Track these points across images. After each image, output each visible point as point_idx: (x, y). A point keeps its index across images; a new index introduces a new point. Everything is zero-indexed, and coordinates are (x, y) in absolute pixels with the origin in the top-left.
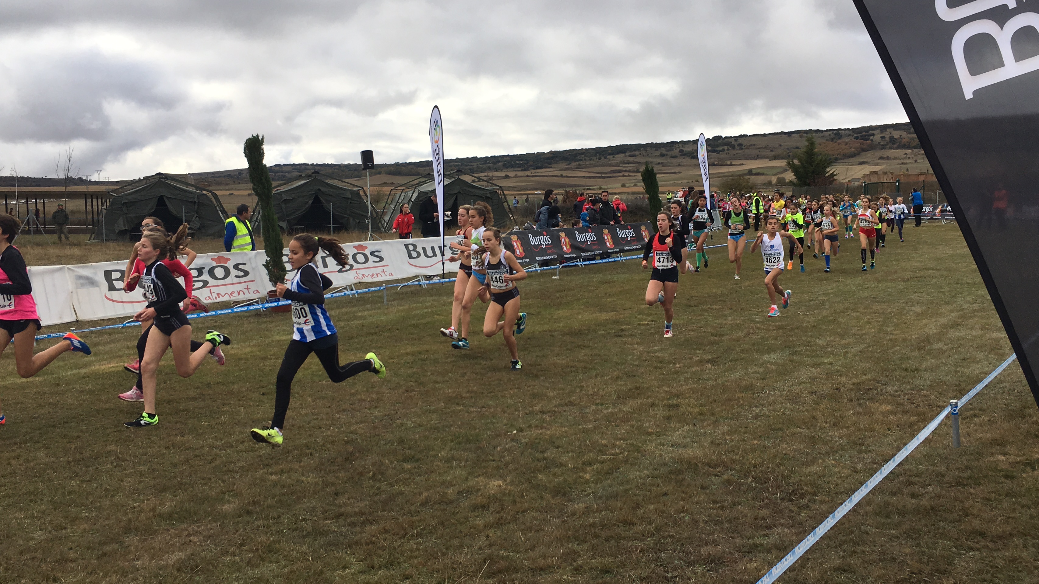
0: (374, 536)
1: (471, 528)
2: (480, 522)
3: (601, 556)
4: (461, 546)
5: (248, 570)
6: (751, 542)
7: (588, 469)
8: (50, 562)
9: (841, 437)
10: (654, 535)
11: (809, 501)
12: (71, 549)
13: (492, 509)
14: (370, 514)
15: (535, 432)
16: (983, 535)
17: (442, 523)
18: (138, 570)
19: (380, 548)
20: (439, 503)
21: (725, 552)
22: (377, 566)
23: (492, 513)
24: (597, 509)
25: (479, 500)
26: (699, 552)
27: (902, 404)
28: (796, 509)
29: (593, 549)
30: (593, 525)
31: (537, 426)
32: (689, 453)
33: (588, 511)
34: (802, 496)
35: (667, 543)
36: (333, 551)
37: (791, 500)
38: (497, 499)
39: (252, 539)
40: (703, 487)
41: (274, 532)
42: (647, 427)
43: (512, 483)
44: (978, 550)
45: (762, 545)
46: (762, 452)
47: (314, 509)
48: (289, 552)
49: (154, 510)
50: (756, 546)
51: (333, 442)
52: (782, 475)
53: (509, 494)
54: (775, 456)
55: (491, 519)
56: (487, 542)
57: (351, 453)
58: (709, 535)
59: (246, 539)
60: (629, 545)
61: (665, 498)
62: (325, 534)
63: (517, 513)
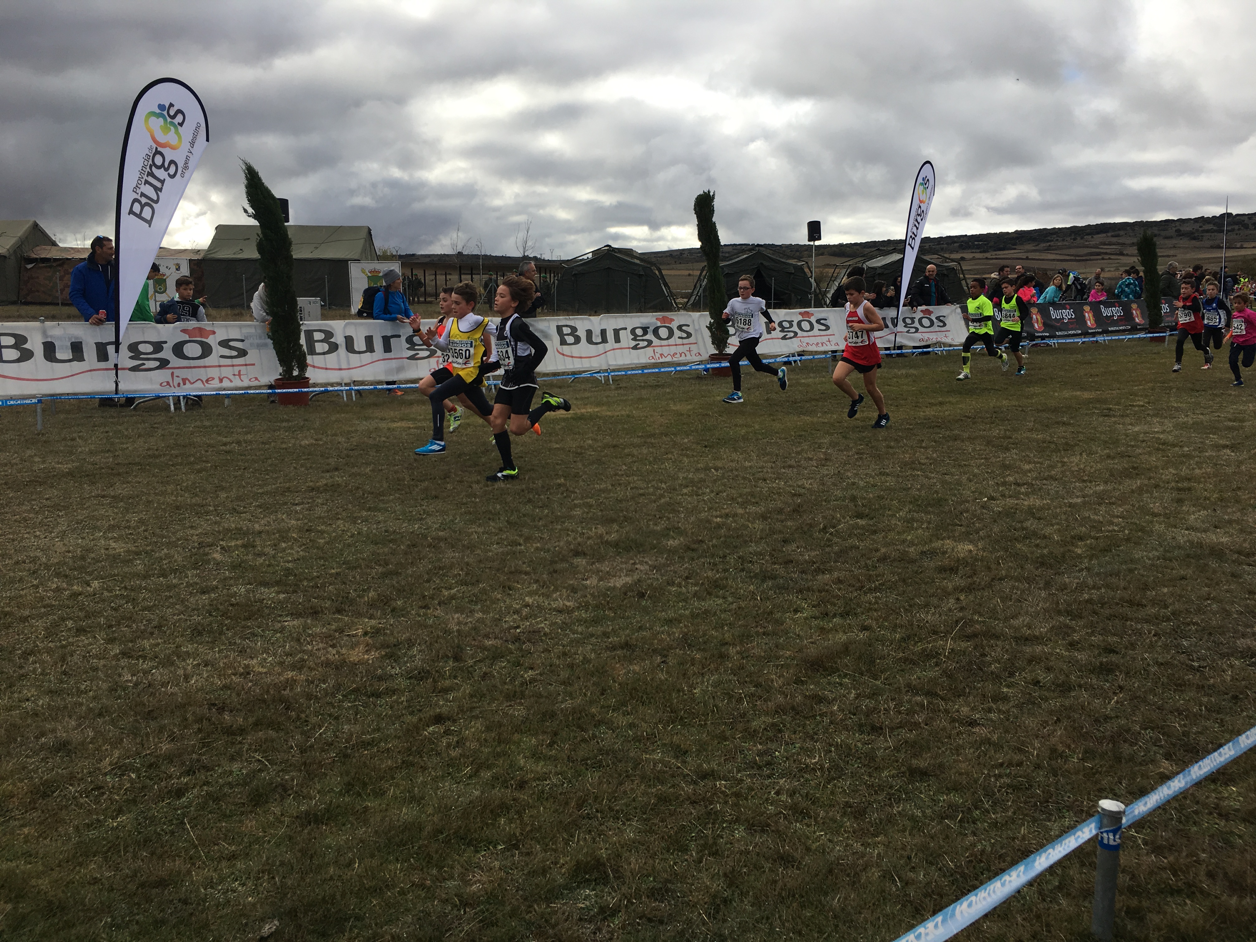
0: (827, 585)
1: (938, 589)
2: (948, 585)
3: (1103, 635)
4: (927, 605)
5: (694, 602)
7: (1079, 543)
10: (1171, 620)
12: (524, 563)
13: (961, 573)
14: (823, 563)
15: (1011, 502)
18: (587, 589)
19: (833, 597)
20: (900, 561)
22: (831, 614)
23: (962, 577)
24: (1094, 586)
25: (946, 562)
26: (1234, 644)
29: (1091, 626)
30: (1089, 601)
32: (1211, 538)
33: (1082, 587)
35: (1190, 630)
36: (783, 594)
38: (967, 563)
39: (698, 574)
40: (1233, 576)
41: (720, 570)
42: (1152, 508)
43: (984, 549)
47: (761, 553)
48: (736, 589)
53: (982, 560)
55: (961, 583)
56: (958, 606)
57: (800, 506)
59: (693, 573)
60: (1139, 627)
61: (1184, 582)
62: (774, 577)
63: (993, 580)
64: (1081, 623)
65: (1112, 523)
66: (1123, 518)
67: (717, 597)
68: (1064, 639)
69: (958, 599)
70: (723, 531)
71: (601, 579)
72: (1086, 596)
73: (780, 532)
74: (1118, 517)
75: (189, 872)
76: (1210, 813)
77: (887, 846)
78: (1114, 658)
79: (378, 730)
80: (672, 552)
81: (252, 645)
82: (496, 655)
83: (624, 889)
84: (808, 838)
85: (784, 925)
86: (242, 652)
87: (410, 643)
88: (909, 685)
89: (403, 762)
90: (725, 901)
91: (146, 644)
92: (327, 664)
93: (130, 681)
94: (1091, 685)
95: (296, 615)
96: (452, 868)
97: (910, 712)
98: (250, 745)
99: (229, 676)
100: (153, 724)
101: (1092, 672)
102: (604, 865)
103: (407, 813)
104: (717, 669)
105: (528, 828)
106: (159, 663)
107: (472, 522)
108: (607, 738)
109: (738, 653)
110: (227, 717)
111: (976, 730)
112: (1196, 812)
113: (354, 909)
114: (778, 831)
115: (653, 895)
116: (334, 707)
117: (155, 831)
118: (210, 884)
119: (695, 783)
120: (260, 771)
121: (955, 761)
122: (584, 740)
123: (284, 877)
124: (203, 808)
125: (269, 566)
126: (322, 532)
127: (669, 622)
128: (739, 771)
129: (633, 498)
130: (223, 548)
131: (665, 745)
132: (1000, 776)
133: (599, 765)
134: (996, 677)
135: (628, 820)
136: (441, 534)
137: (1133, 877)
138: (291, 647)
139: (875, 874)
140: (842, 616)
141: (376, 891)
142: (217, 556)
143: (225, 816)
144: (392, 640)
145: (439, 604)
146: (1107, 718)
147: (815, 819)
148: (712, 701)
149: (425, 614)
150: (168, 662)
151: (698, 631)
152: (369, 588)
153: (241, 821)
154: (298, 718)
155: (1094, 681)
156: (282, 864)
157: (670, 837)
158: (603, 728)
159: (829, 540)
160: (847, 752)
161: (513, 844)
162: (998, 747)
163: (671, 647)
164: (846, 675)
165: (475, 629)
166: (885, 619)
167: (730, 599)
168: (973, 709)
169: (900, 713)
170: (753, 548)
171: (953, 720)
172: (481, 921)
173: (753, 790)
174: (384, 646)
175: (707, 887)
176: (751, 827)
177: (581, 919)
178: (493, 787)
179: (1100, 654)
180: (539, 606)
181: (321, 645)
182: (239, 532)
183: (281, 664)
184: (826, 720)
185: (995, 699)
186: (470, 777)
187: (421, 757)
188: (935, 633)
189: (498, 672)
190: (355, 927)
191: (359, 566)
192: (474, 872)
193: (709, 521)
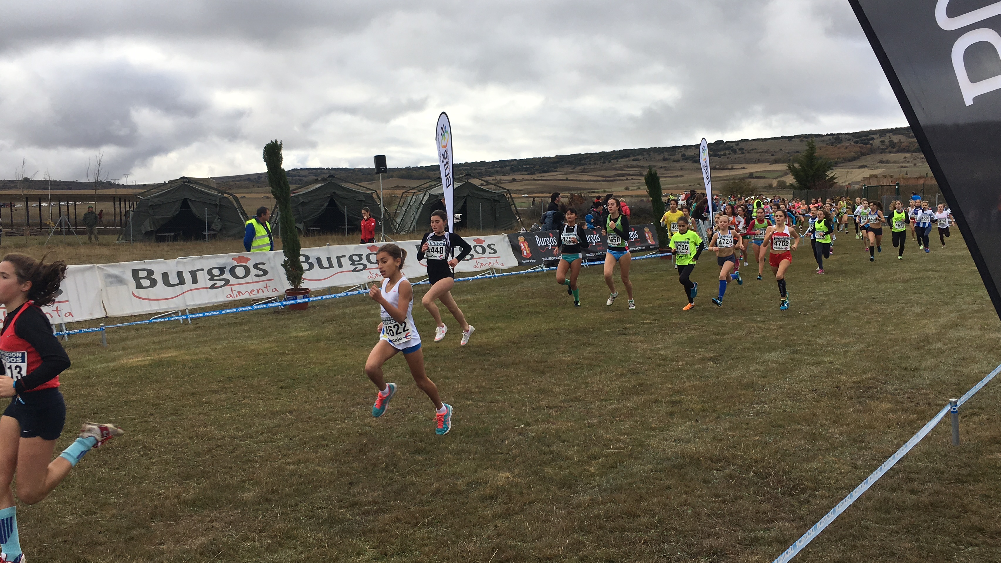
0: (387, 524)
1: (479, 518)
2: (489, 512)
3: (605, 547)
4: (470, 535)
5: (267, 555)
6: (752, 535)
7: (593, 462)
8: (81, 546)
9: (841, 434)
10: (657, 527)
11: (809, 496)
12: (100, 533)
13: (500, 500)
14: (384, 503)
15: (541, 427)
16: (982, 531)
17: (452, 513)
18: (163, 554)
19: (393, 536)
20: (449, 494)
21: (726, 544)
22: (390, 553)
23: (500, 504)
24: (602, 501)
25: (488, 491)
26: (701, 544)
27: (902, 403)
28: (796, 504)
29: (598, 539)
30: (598, 517)
31: (543, 421)
32: (691, 448)
33: (593, 503)
34: (803, 491)
35: (670, 535)
36: (348, 538)
37: (793, 495)
38: (505, 490)
39: (271, 526)
40: (705, 482)
41: (292, 519)
42: (651, 423)
43: (519, 475)
44: (977, 545)
45: (763, 538)
46: (763, 448)
47: (329, 496)
48: (306, 538)
49: (178, 497)
50: (757, 539)
51: (348, 435)
52: (783, 471)
53: (517, 486)
54: (776, 452)
55: (499, 510)
56: (496, 532)
57: (365, 445)
58: (711, 527)
59: (266, 526)
60: (633, 536)
62: (340, 522)
63: (525, 504)
65: (618, 440)
66: (628, 434)
67: (288, 547)
69: (496, 526)
72: (596, 512)
74: (624, 434)
80: (247, 504)
140: (398, 554)
167: (300, 548)
170: (323, 493)
193: (282, 469)
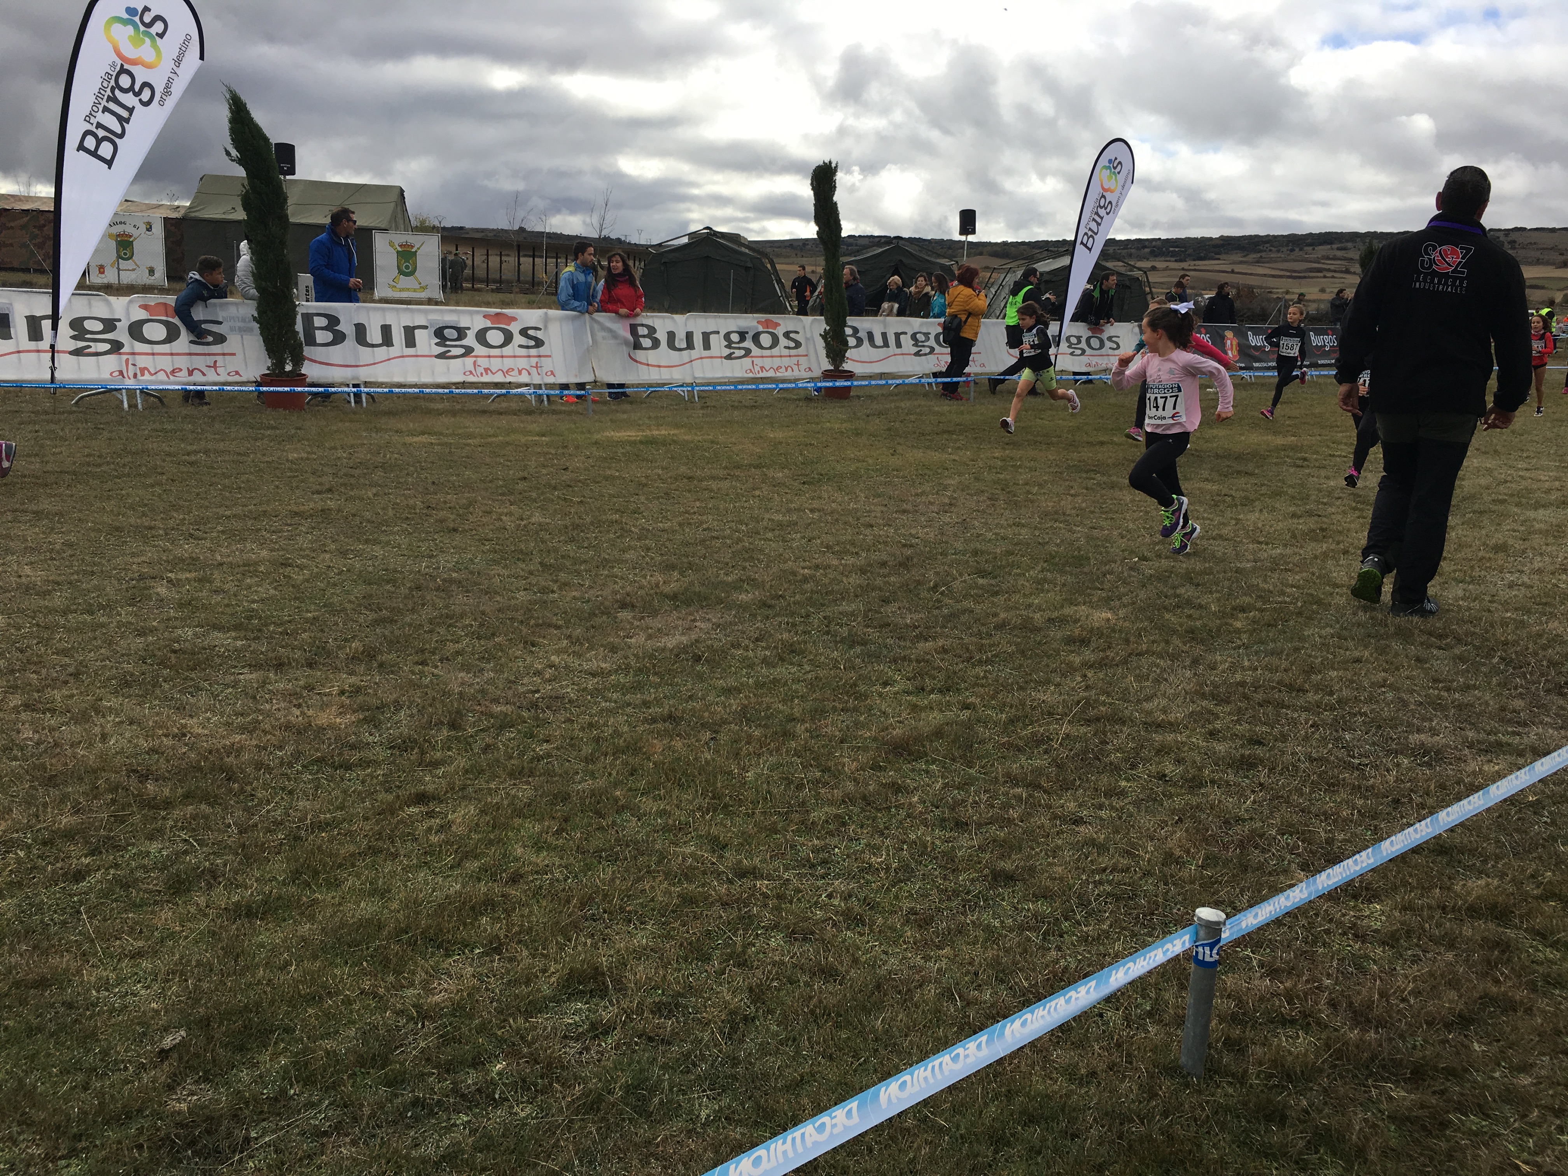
0: (928, 654)
1: (1062, 664)
2: (1076, 659)
3: (1250, 723)
4: (1046, 683)
6: (1492, 738)
7: (1240, 615)
10: (1335, 709)
13: (1093, 645)
14: (927, 629)
15: (1165, 563)
19: (934, 669)
20: (1021, 629)
21: (1447, 745)
22: (929, 688)
23: (1093, 651)
24: (1250, 666)
25: (1077, 632)
26: (1406, 738)
29: (1238, 712)
30: (1242, 684)
35: (1356, 722)
36: (873, 663)
38: (1102, 634)
39: (771, 635)
41: (800, 632)
43: (1125, 619)
45: (1509, 745)
46: (1517, 628)
48: (816, 656)
49: (656, 587)
50: (1499, 744)
52: (1550, 662)
53: (1120, 631)
55: (1092, 657)
56: (1084, 684)
57: (909, 559)
58: (1424, 719)
60: (1295, 716)
61: (1357, 666)
62: (864, 643)
63: (1130, 655)
64: (1227, 709)
65: (1283, 593)
66: (1298, 587)
67: (792, 664)
68: (1203, 727)
69: (1085, 676)
70: (808, 587)
71: (649, 637)
72: (1238, 677)
73: (880, 589)
74: (1292, 586)
75: (79, 972)
76: (1345, 934)
77: (952, 960)
78: (1259, 751)
79: (342, 808)
80: (744, 607)
81: (192, 700)
82: (504, 724)
83: (625, 1004)
84: (859, 949)
85: (812, 1048)
86: (180, 709)
87: (398, 706)
88: (1008, 775)
89: (370, 847)
90: (745, 1019)
91: (57, 695)
92: (288, 727)
93: (31, 739)
94: (1227, 782)
95: (255, 666)
96: (414, 973)
97: (1005, 806)
98: (176, 821)
99: (159, 737)
100: (54, 792)
101: (1230, 766)
102: (603, 974)
103: (367, 908)
104: (778, 750)
105: (516, 929)
106: (71, 719)
107: (496, 562)
108: (631, 826)
109: (807, 730)
110: (150, 786)
111: (1082, 829)
112: (1328, 932)
113: (282, 1019)
114: (823, 940)
115: (659, 1010)
116: (289, 780)
117: (42, 922)
118: (106, 985)
119: (730, 882)
120: (186, 852)
121: (1050, 864)
122: (601, 828)
123: (200, 980)
124: (106, 896)
125: (227, 606)
126: (301, 567)
127: (728, 691)
128: (786, 869)
129: (703, 541)
130: (170, 581)
131: (701, 837)
132: (1101, 883)
133: (614, 859)
134: (1115, 769)
135: (642, 923)
136: (454, 575)
137: (1240, 1003)
138: (243, 705)
139: (931, 991)
140: (940, 691)
141: (313, 999)
142: (162, 590)
143: (136, 906)
144: (375, 702)
145: (441, 660)
146: (1239, 820)
147: (871, 927)
148: (765, 786)
149: (422, 673)
150: (83, 718)
151: (760, 704)
152: (353, 637)
153: (152, 913)
154: (242, 791)
155: (1231, 777)
156: (199, 964)
157: (690, 944)
158: (627, 815)
159: (939, 601)
160: (922, 850)
161: (495, 948)
162: (1102, 848)
163: (724, 722)
164: (933, 763)
165: (483, 691)
166: (993, 699)
167: (807, 668)
168: (1080, 806)
169: (993, 807)
170: (845, 607)
171: (1055, 817)
172: (441, 1036)
173: (800, 891)
174: (361, 708)
175: (725, 1002)
176: (792, 935)
177: (565, 1037)
178: (479, 880)
179: (1242, 746)
180: (567, 667)
181: (283, 705)
182: (192, 562)
183: (228, 724)
184: (903, 813)
185: (1108, 794)
186: (452, 867)
187: (392, 842)
188: (1050, 714)
189: (504, 745)
190: (282, 1040)
191: (344, 610)
192: (441, 979)
193: (794, 574)
